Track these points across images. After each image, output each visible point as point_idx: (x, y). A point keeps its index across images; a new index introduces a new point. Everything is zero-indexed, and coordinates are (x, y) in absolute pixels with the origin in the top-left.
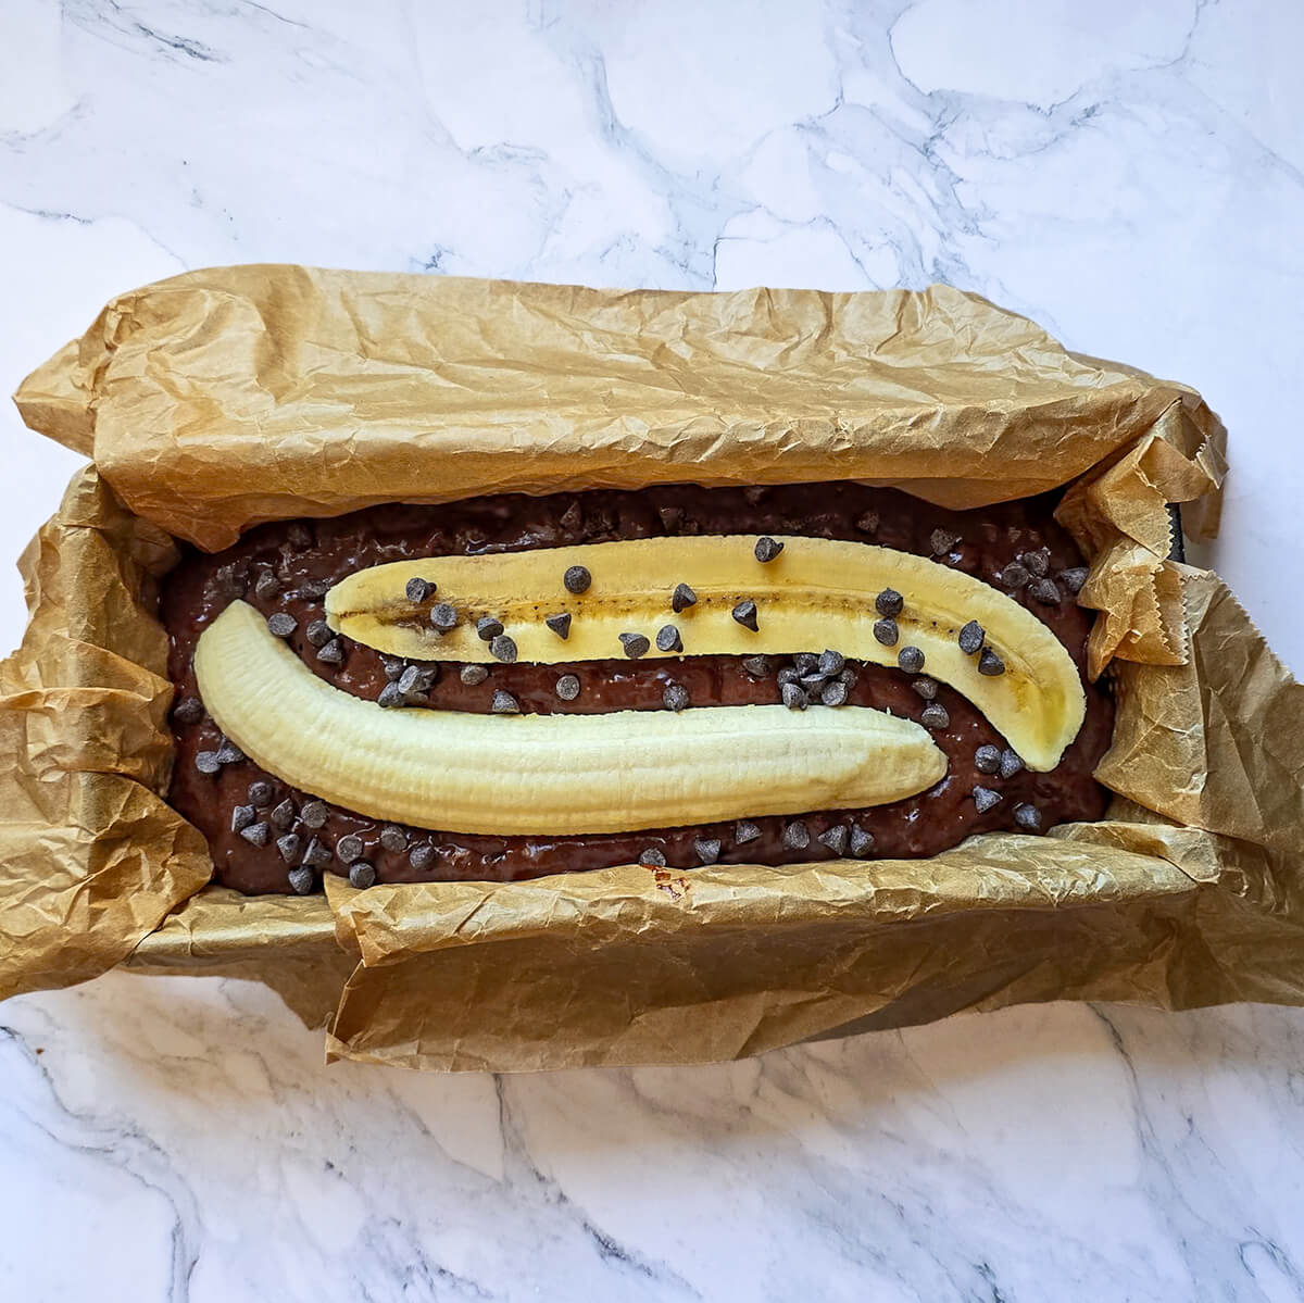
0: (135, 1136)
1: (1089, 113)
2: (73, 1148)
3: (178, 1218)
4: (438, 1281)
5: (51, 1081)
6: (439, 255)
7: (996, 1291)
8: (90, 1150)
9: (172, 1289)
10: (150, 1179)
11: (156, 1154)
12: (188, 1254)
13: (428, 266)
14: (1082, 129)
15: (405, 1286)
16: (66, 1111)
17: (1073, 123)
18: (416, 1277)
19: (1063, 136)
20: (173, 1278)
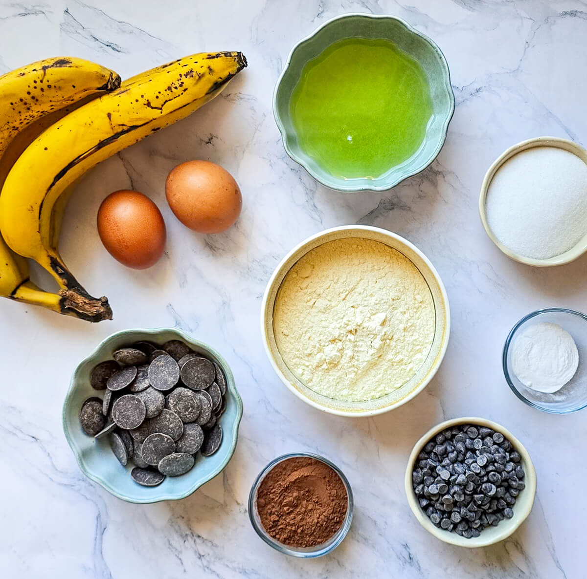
0: (83, 480)
1: (478, 91)
2: (60, 484)
3: (99, 512)
4: (198, 540)
5: (51, 458)
6: (212, 138)
7: (410, 554)
8: (66, 485)
9: (96, 538)
10: (88, 497)
11: (91, 487)
12: (102, 525)
13: (207, 143)
14: (474, 97)
15: (185, 541)
16: (57, 470)
17: (471, 94)
18: (189, 538)
19: (467, 100)
20: (97, 534)
